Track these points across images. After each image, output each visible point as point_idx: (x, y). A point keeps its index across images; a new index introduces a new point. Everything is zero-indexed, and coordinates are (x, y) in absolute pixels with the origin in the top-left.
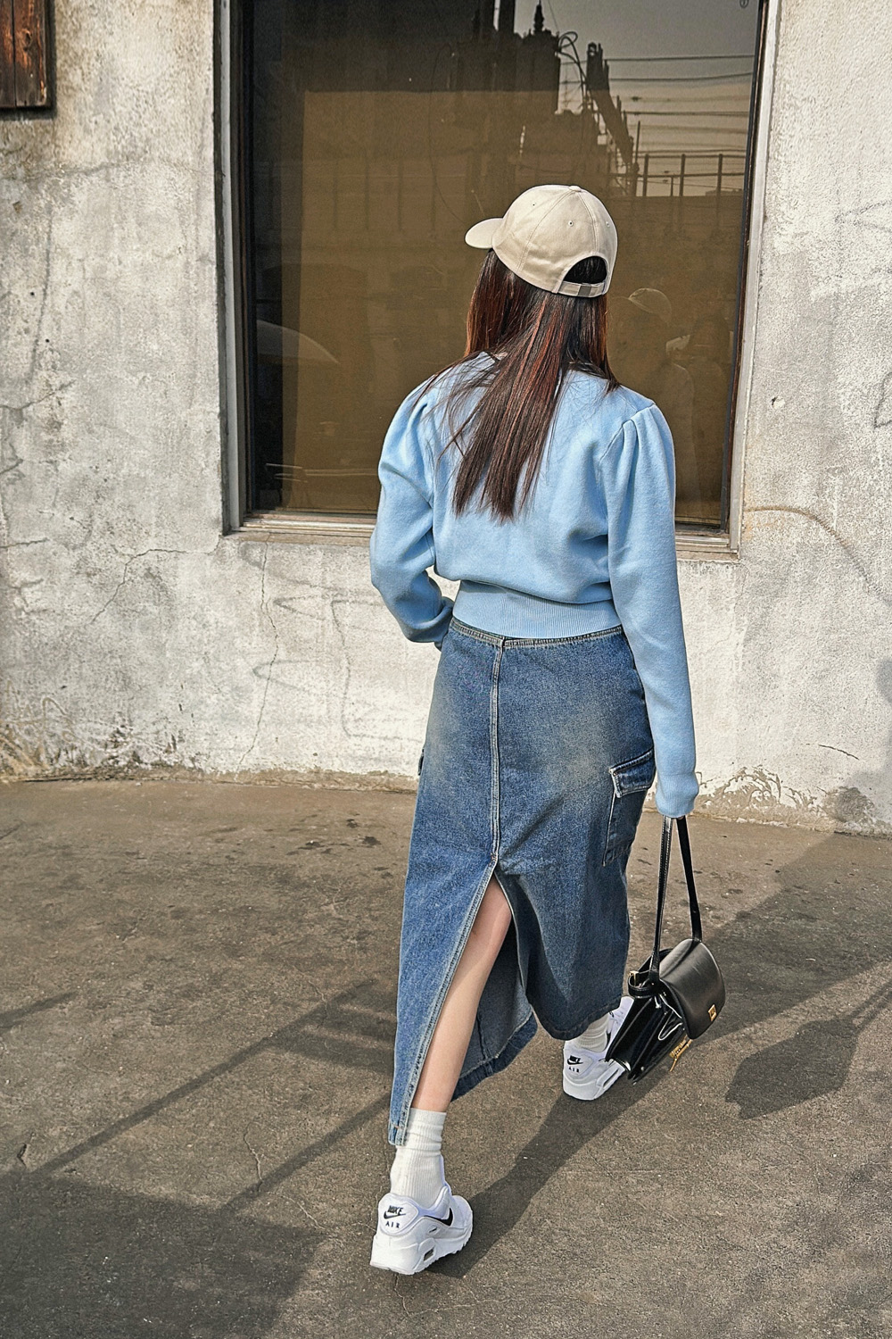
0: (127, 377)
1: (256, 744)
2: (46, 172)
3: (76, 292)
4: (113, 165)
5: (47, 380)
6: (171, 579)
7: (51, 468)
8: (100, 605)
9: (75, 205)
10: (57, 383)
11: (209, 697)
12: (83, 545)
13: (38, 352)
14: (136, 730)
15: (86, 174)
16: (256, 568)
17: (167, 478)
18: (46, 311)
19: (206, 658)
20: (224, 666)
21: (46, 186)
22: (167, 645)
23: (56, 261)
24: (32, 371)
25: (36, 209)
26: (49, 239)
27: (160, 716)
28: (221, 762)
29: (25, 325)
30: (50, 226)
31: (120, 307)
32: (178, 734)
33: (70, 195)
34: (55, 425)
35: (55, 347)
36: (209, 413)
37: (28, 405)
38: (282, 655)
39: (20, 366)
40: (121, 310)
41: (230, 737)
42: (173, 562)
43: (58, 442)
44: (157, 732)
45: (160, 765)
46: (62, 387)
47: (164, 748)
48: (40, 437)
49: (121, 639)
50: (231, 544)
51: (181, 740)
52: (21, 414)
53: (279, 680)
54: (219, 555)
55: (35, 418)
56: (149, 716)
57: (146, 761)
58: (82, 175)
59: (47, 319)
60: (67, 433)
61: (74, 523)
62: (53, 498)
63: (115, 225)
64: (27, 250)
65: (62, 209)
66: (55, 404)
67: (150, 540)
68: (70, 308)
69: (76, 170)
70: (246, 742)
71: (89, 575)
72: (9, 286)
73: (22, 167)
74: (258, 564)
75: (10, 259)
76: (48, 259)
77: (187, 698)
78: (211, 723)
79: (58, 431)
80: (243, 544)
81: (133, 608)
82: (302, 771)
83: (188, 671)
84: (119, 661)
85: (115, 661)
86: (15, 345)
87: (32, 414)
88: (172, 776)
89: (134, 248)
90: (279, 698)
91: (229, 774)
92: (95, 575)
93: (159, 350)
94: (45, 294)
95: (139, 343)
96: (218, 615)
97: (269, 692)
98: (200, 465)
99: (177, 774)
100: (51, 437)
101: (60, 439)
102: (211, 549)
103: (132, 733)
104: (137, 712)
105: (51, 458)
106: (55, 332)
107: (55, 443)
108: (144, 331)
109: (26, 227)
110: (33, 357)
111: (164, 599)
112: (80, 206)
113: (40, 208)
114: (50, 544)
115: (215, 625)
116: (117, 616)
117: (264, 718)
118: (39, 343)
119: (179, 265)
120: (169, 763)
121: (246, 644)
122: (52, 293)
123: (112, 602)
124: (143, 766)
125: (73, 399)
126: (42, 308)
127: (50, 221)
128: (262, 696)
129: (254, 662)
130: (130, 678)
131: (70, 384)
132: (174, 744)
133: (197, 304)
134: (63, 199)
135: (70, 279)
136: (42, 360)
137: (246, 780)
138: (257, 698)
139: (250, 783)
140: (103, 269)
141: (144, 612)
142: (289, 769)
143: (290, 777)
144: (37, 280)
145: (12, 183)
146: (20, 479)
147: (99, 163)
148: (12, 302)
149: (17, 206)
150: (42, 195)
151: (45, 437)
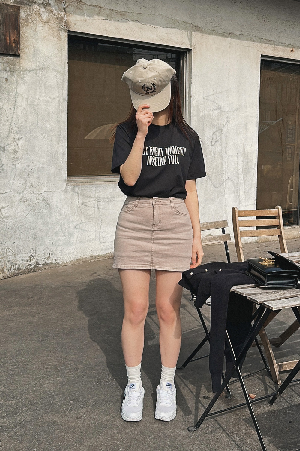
0: (40, 135)
1: (75, 251)
2: (16, 70)
3: (24, 108)
4: (38, 69)
5: (14, 137)
6: (51, 200)
7: (14, 166)
8: (28, 212)
9: (26, 81)
10: (17, 138)
11: (61, 238)
12: (23, 192)
13: (11, 128)
14: (37, 254)
15: (29, 71)
16: (77, 194)
17: (51, 168)
18: (14, 114)
19: (61, 225)
20: (67, 227)
21: (16, 74)
22: (49, 223)
23: (18, 98)
24: (9, 134)
25: (12, 81)
26: (16, 91)
27: (45, 247)
28: (64, 259)
29: (7, 119)
30: (17, 87)
31: (39, 114)
32: (51, 252)
33: (24, 77)
34: (16, 152)
35: (17, 126)
36: (64, 146)
37: (7, 145)
38: (83, 221)
39: (5, 132)
40: (39, 115)
41: (67, 250)
42: (52, 195)
43: (16, 157)
44: (45, 253)
45: (46, 264)
46: (19, 139)
47: (46, 258)
48: (10, 156)
49: (34, 223)
50: (70, 187)
51: (52, 254)
52: (5, 148)
53: (82, 229)
54: (66, 191)
55: (9, 150)
56: (42, 248)
57: (40, 264)
58: (28, 72)
59: (15, 117)
60: (19, 155)
61: (21, 184)
62: (14, 176)
63: (38, 88)
64: (9, 94)
65: (21, 81)
66: (16, 145)
67: (45, 188)
68: (23, 113)
69: (26, 70)
70: (72, 251)
71: (24, 202)
72: (2, 105)
73: (9, 67)
74: (77, 193)
75: (3, 96)
76: (16, 97)
77: (55, 239)
78: (62, 247)
79: (17, 154)
80: (73, 186)
81: (38, 211)
82: (88, 257)
83: (55, 230)
84: (33, 230)
85: (32, 231)
86: (4, 125)
87: (8, 148)
88: (49, 267)
89: (44, 95)
90: (82, 234)
91: (67, 262)
92: (26, 201)
93: (50, 127)
94: (14, 109)
95: (44, 125)
96: (65, 211)
97: (79, 233)
98: (61, 163)
99: (51, 266)
100: (14, 156)
101: (17, 157)
102: (63, 189)
103: (36, 255)
104: (38, 247)
105: (14, 163)
106: (17, 121)
107: (15, 158)
108: (46, 121)
109: (9, 87)
110: (9, 129)
111: (48, 207)
112: (27, 81)
113: (14, 81)
114: (12, 192)
115: (64, 214)
116: (33, 215)
117: (77, 242)
118: (12, 125)
119: (57, 101)
120: (48, 263)
121: (73, 219)
122: (17, 108)
123: (32, 211)
124: (40, 266)
125: (22, 143)
126: (14, 113)
127: (17, 85)
128: (77, 235)
129: (75, 224)
130: (36, 236)
131: (21, 138)
132: (50, 256)
133: (61, 113)
134: (22, 78)
135: (22, 104)
136: (12, 131)
137: (72, 264)
138: (76, 236)
139: (73, 264)
140: (34, 101)
141: (42, 212)
142: (85, 257)
143: (85, 260)
144: (12, 104)
145: (5, 72)
146: (3, 171)
147: (33, 69)
148: (3, 111)
149: (6, 79)
150: (15, 77)
151: (12, 156)
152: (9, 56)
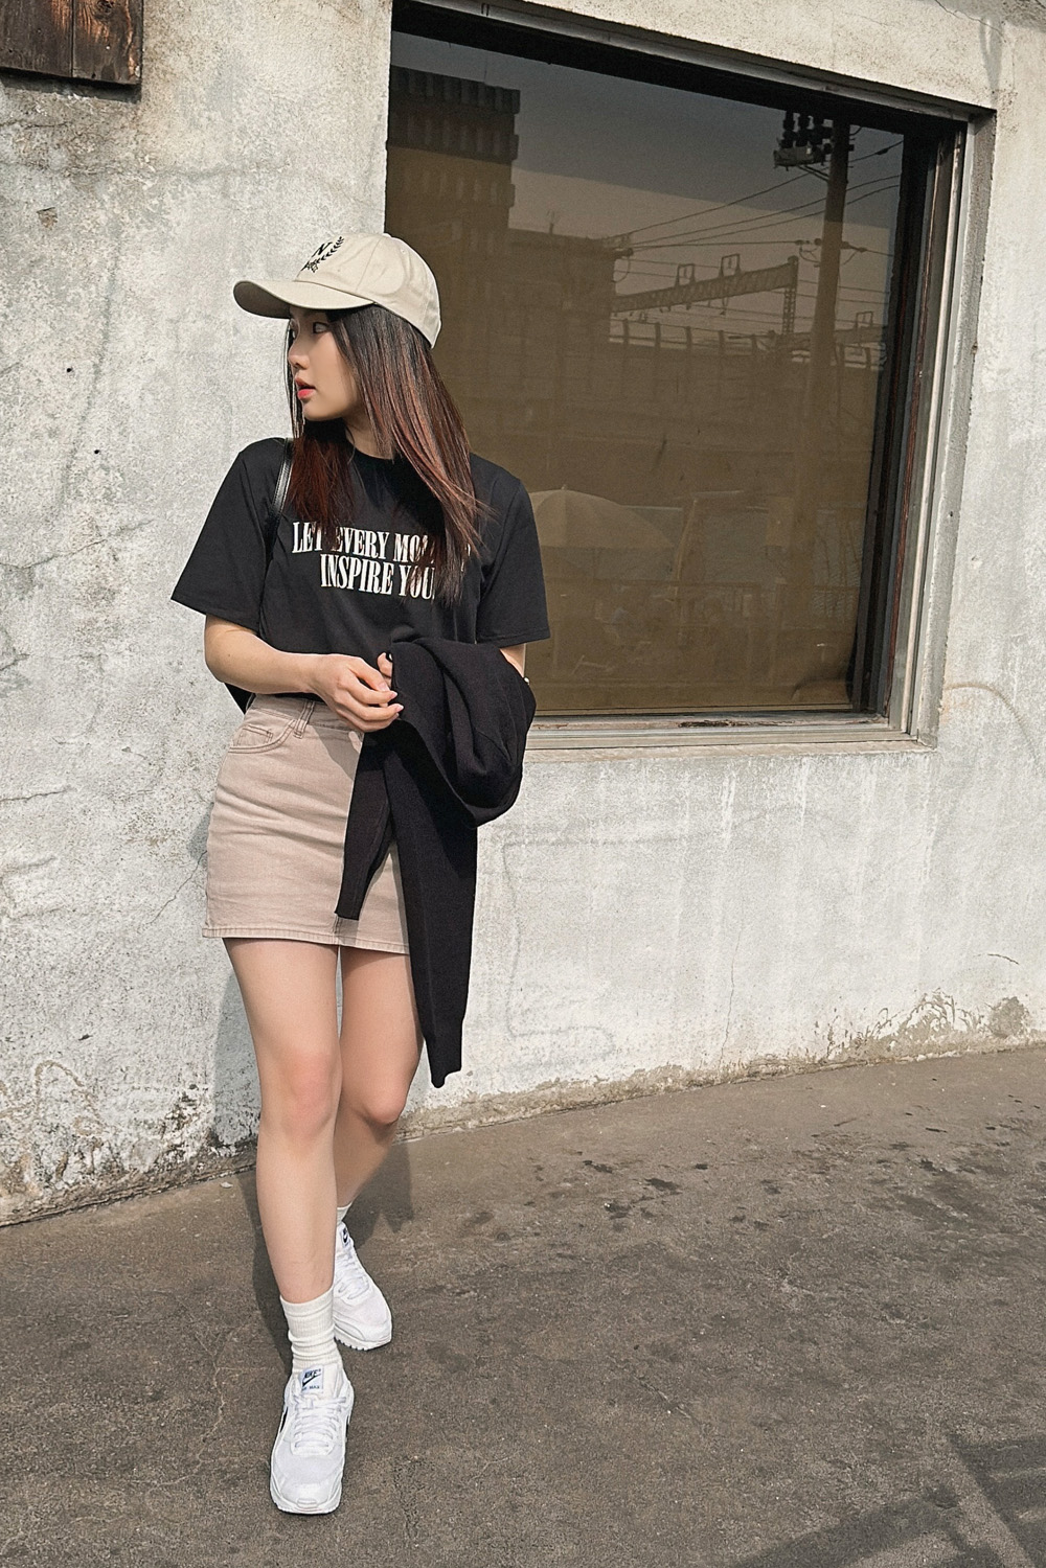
2: (115, 165)
3: (160, 374)
4: (234, 171)
5: (92, 519)
7: (91, 667)
9: (171, 227)
10: (112, 523)
12: (145, 793)
13: (75, 471)
14: (213, 1089)
15: (191, 180)
18: (98, 401)
21: (111, 190)
23: (124, 318)
24: (61, 502)
25: (87, 225)
26: (112, 280)
29: (51, 423)
30: (116, 258)
33: (161, 210)
34: (102, 594)
35: (112, 462)
37: (48, 560)
39: (35, 494)
43: (107, 622)
46: (123, 531)
48: (70, 615)
58: (184, 180)
59: (100, 417)
60: (121, 608)
61: (132, 757)
63: (232, 270)
64: (61, 295)
65: (145, 231)
66: (107, 558)
68: (149, 399)
69: (175, 170)
71: (153, 842)
73: (64, 150)
76: (107, 314)
79: (109, 604)
86: (27, 456)
87: (54, 575)
94: (98, 372)
100: (91, 615)
101: (111, 618)
105: (90, 650)
106: (115, 436)
107: (99, 624)
109: (64, 254)
110: (64, 479)
112: (178, 230)
114: (75, 795)
118: (80, 455)
122: (113, 371)
125: (141, 550)
126: (92, 395)
127: (119, 250)
134: (147, 214)
136: (83, 484)
144: (82, 346)
145: (36, 175)
146: (20, 686)
147: (212, 165)
148: (22, 382)
149: (48, 216)
150: (102, 202)
151: (80, 615)
152: (67, 91)
